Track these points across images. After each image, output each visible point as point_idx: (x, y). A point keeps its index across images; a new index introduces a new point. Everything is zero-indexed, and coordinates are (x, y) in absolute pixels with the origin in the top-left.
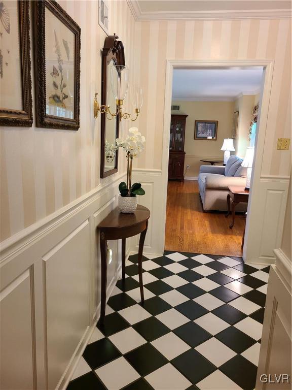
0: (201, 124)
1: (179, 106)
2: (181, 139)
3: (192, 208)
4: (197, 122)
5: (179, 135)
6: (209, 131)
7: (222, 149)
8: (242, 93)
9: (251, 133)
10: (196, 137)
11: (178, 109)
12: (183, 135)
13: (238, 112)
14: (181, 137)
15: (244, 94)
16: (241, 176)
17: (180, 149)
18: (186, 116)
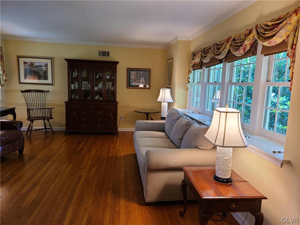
0: (133, 72)
1: (108, 53)
2: (113, 88)
3: (128, 198)
4: (129, 70)
5: (110, 83)
6: (142, 80)
7: (159, 100)
8: (176, 38)
9: (189, 82)
10: (129, 85)
11: (108, 55)
12: (114, 83)
13: (172, 59)
14: (113, 85)
15: (179, 39)
16: (197, 147)
17: (112, 99)
18: (117, 63)
